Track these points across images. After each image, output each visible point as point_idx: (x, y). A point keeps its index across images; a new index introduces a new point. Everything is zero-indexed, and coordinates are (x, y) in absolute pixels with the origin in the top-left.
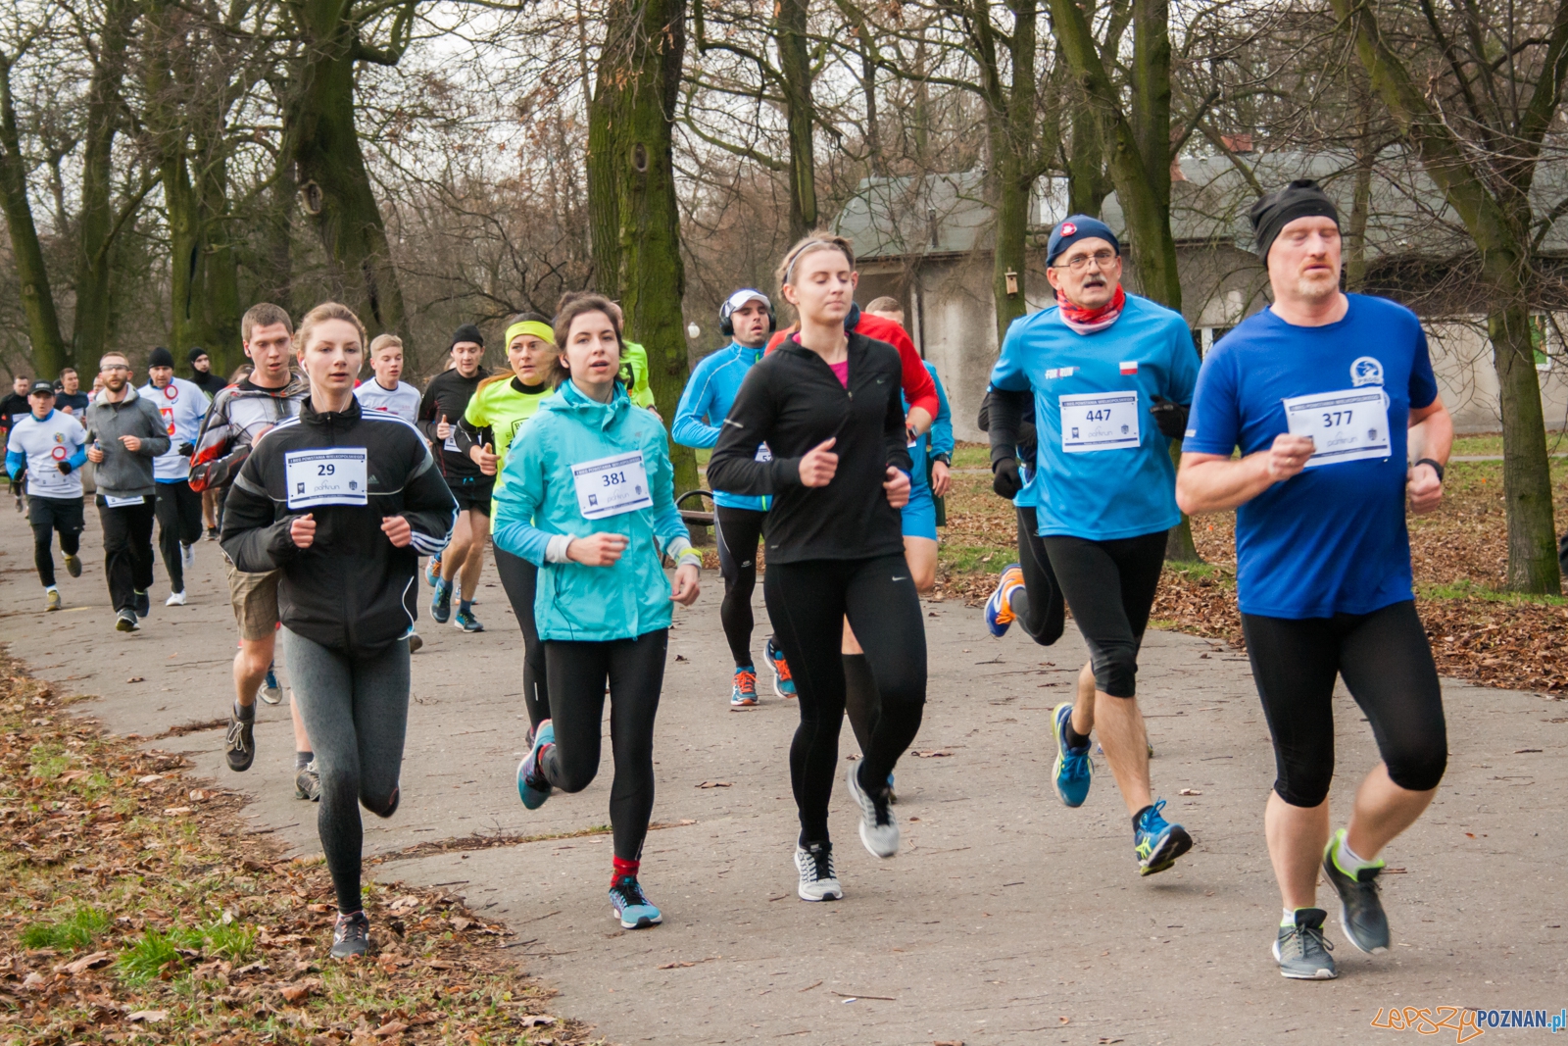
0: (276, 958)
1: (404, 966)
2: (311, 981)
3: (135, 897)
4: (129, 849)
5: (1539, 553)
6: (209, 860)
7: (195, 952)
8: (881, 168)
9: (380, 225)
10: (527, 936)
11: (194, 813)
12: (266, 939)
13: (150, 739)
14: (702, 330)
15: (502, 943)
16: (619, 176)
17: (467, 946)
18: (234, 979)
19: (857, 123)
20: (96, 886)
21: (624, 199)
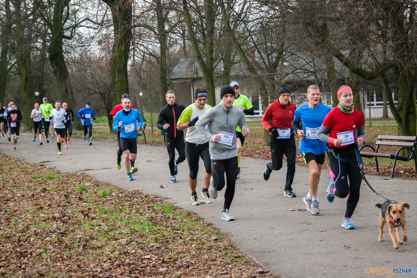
8: (186, 56)
16: (116, 69)
21: (117, 73)
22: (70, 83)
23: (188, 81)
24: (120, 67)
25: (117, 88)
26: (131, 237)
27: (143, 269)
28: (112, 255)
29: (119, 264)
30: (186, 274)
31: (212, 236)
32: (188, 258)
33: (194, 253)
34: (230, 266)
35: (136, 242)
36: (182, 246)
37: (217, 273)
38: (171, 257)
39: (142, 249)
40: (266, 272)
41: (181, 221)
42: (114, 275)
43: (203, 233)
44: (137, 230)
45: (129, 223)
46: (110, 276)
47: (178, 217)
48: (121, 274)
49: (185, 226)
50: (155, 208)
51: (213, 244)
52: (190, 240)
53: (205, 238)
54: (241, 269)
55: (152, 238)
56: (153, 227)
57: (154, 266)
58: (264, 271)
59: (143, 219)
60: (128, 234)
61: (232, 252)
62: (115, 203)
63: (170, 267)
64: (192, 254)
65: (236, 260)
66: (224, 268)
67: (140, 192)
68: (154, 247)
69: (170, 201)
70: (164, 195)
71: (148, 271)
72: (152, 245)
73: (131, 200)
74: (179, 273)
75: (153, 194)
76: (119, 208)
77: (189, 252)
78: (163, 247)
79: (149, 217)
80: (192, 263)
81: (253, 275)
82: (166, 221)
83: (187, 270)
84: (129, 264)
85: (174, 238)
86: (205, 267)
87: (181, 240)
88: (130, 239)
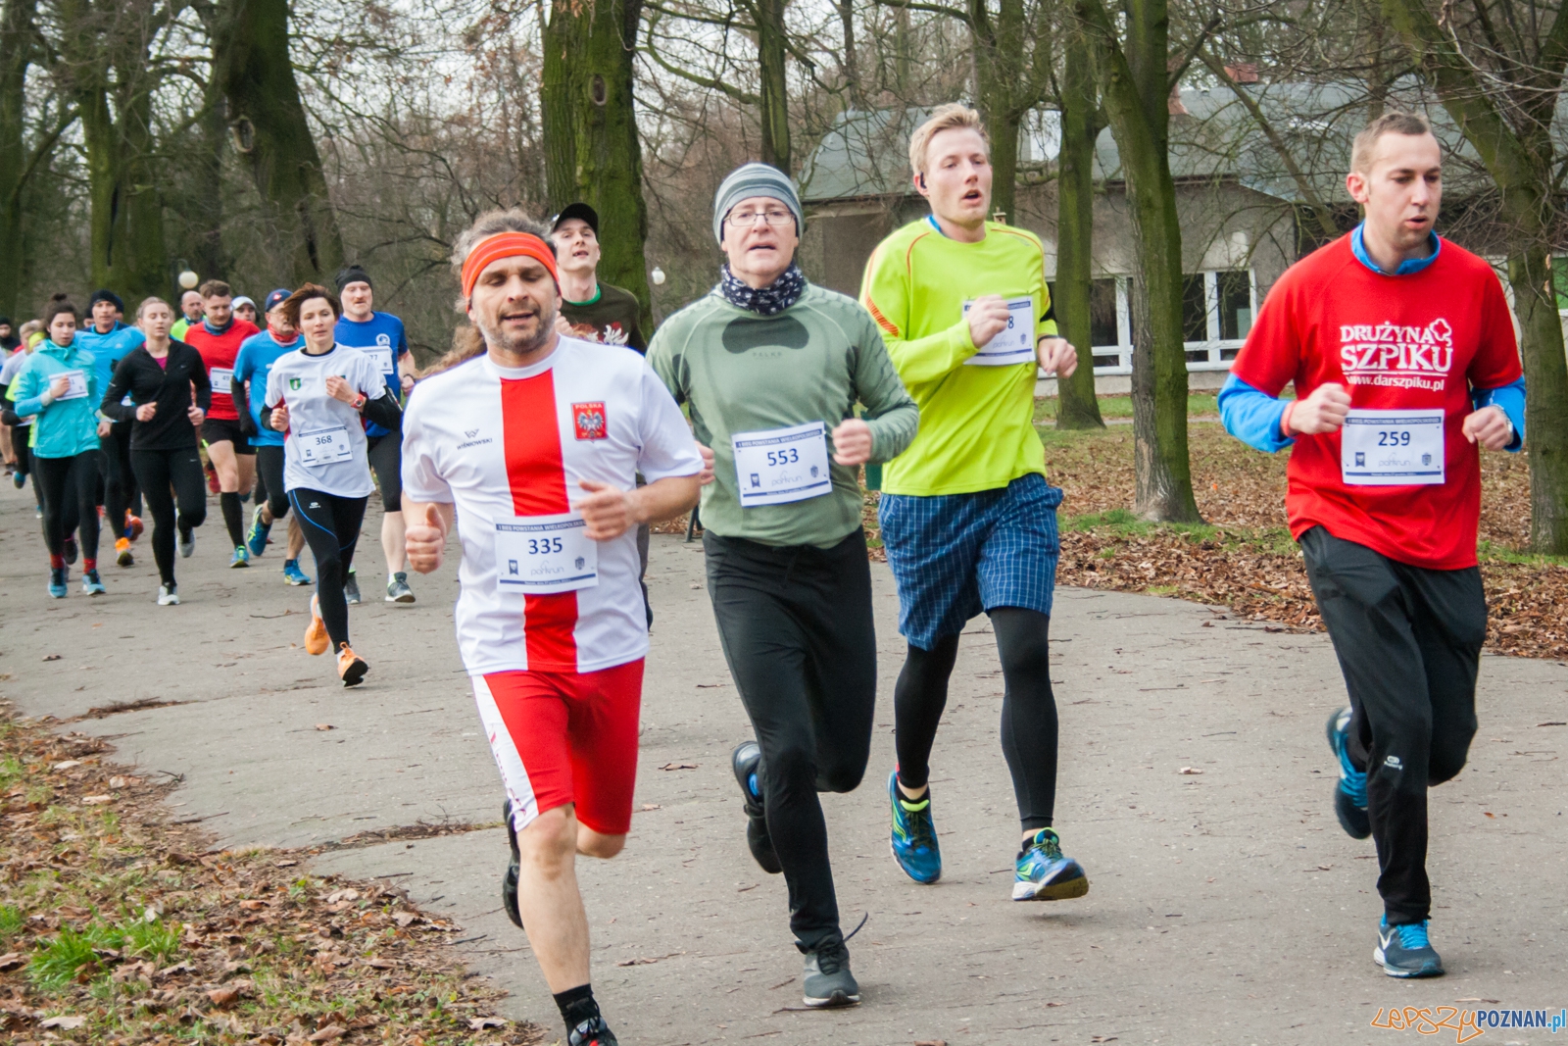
0: (203, 958)
1: (342, 966)
2: (241, 983)
3: (50, 894)
4: (43, 842)
5: (1563, 512)
6: (131, 852)
7: (114, 953)
8: (860, 101)
9: (317, 162)
10: (475, 932)
11: (114, 802)
12: (192, 937)
13: (69, 720)
14: (667, 276)
15: (449, 940)
16: (575, 109)
17: (410, 943)
18: (157, 981)
19: (835, 54)
20: (7, 882)
21: (581, 135)
22: (327, 210)
23: (882, 208)
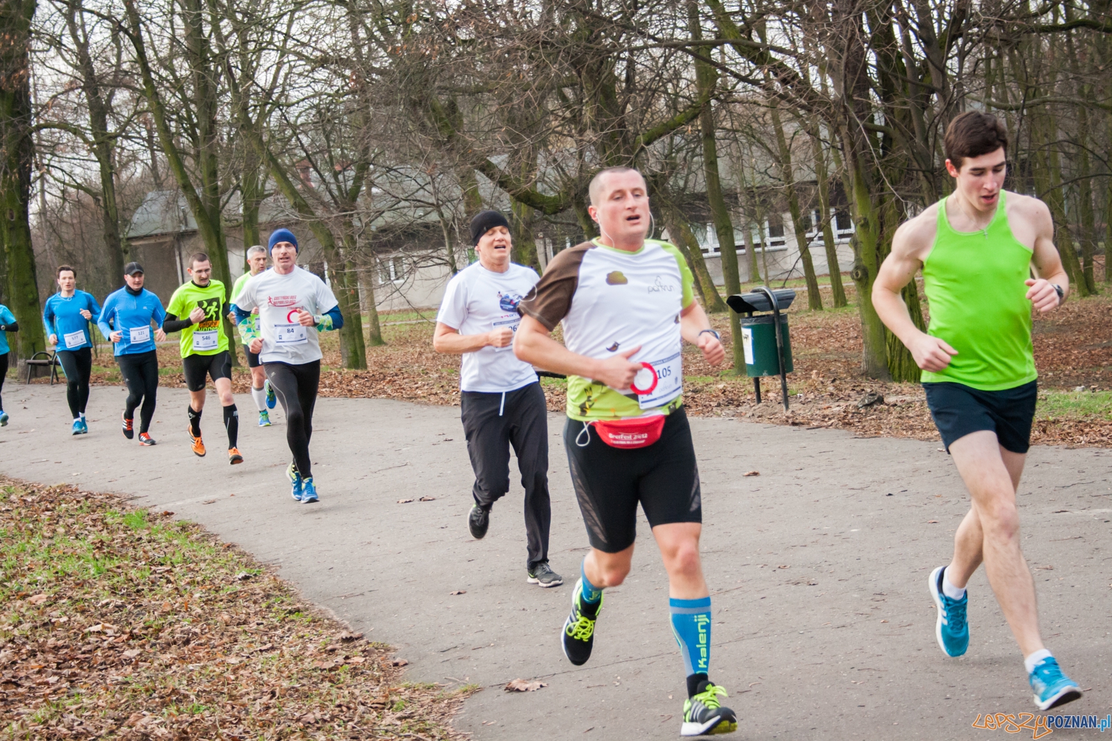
5: (350, 355)
8: (159, 186)
23: (168, 239)
24: (12, 217)
25: (9, 266)
26: (57, 589)
27: (87, 656)
28: (16, 632)
29: (33, 651)
30: (183, 659)
31: (237, 571)
32: (186, 624)
33: (199, 611)
34: (279, 632)
35: (70, 598)
36: (173, 599)
37: (252, 650)
38: (148, 624)
39: (83, 612)
40: (357, 639)
41: (167, 544)
42: (22, 674)
43: (216, 566)
44: (70, 572)
45: (52, 559)
46: (13, 677)
47: (160, 536)
48: (39, 672)
49: (177, 555)
50: (109, 520)
51: (239, 588)
52: (188, 583)
53: (221, 578)
54: (303, 637)
55: (104, 586)
56: (107, 561)
57: (112, 647)
58: (353, 635)
59: (83, 546)
60: (49, 582)
61: (282, 602)
62: (18, 518)
63: (147, 647)
64: (193, 613)
65: (292, 617)
66: (265, 638)
67: (74, 488)
68: (111, 607)
69: (140, 503)
70: (127, 491)
71: (100, 660)
72: (104, 602)
73: (54, 508)
74: (166, 658)
75: (102, 491)
76: (27, 528)
77: (188, 610)
78: (130, 603)
79: (96, 541)
80: (195, 634)
81: (329, 647)
82: (134, 548)
83: (185, 649)
84: (56, 649)
85: (153, 582)
86: (225, 639)
87: (170, 585)
88: (55, 593)
